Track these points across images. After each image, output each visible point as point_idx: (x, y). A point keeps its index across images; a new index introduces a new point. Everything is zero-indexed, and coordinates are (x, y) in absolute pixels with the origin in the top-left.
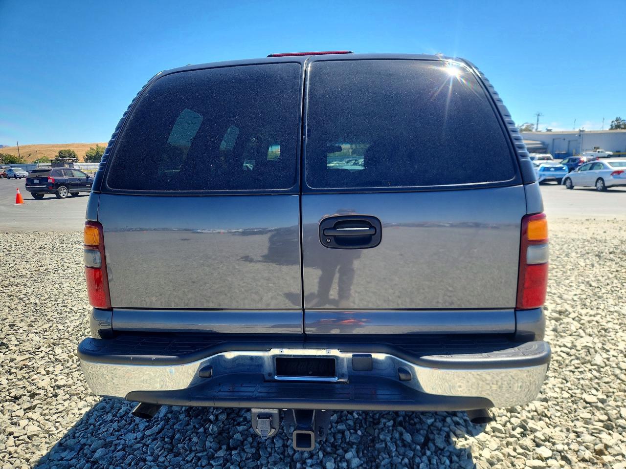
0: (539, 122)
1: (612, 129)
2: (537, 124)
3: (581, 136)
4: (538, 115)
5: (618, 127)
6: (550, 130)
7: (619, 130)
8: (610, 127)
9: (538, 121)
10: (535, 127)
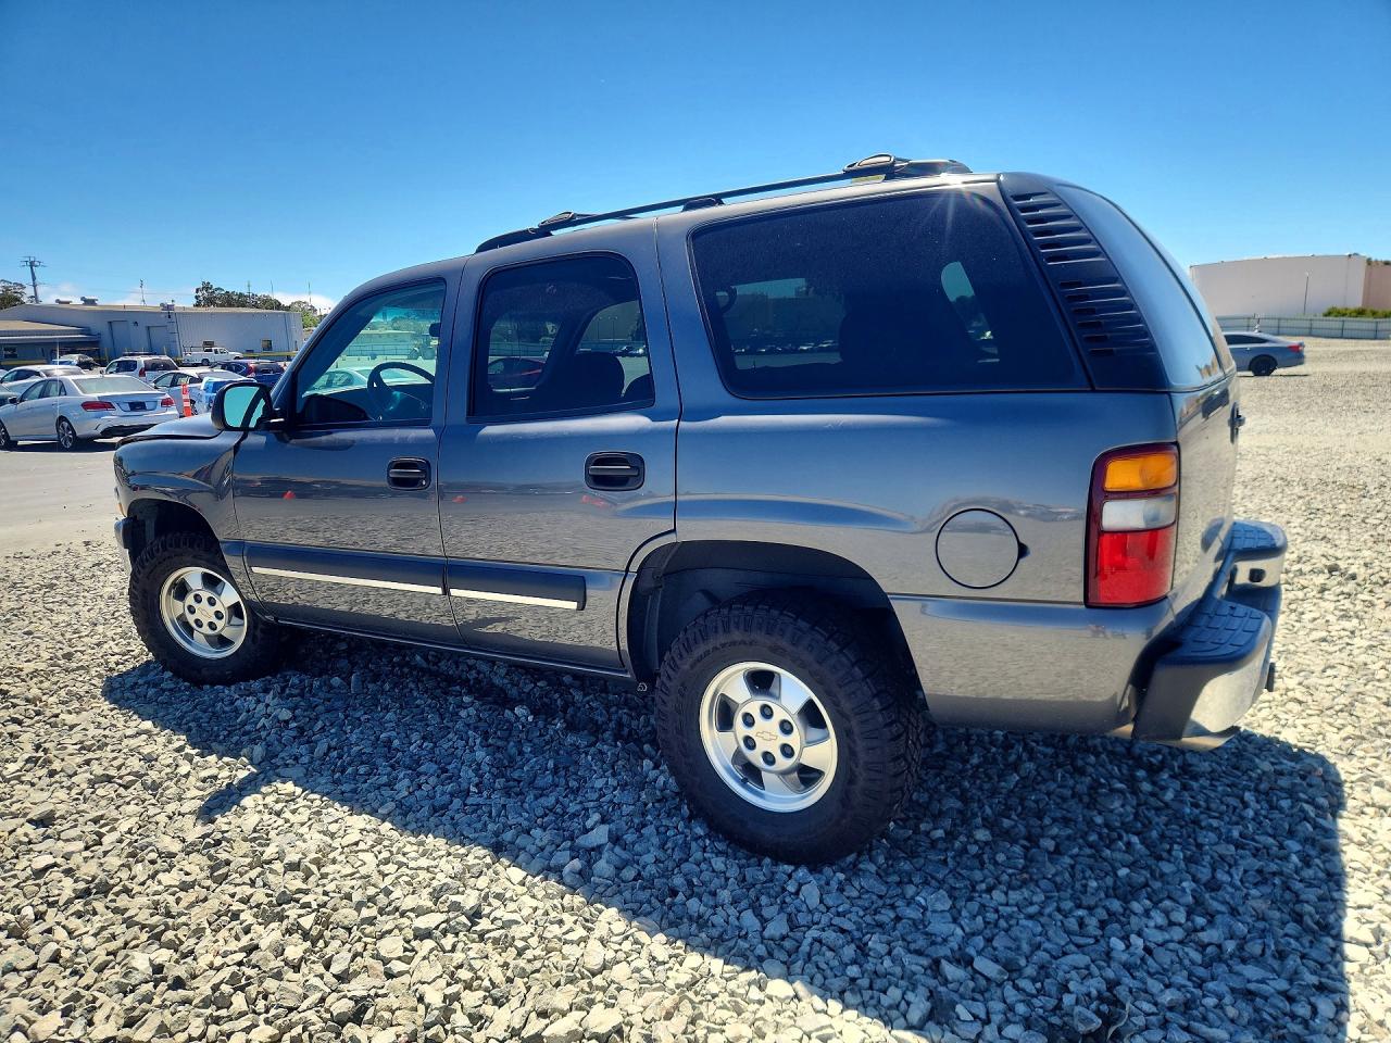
0: (38, 280)
1: (197, 306)
2: (35, 286)
3: (173, 316)
4: (32, 265)
5: (210, 301)
6: (92, 302)
7: (212, 309)
8: (195, 301)
9: (34, 278)
10: (29, 291)
